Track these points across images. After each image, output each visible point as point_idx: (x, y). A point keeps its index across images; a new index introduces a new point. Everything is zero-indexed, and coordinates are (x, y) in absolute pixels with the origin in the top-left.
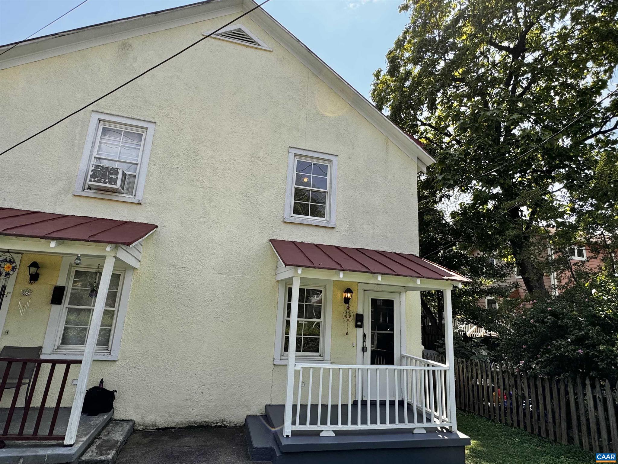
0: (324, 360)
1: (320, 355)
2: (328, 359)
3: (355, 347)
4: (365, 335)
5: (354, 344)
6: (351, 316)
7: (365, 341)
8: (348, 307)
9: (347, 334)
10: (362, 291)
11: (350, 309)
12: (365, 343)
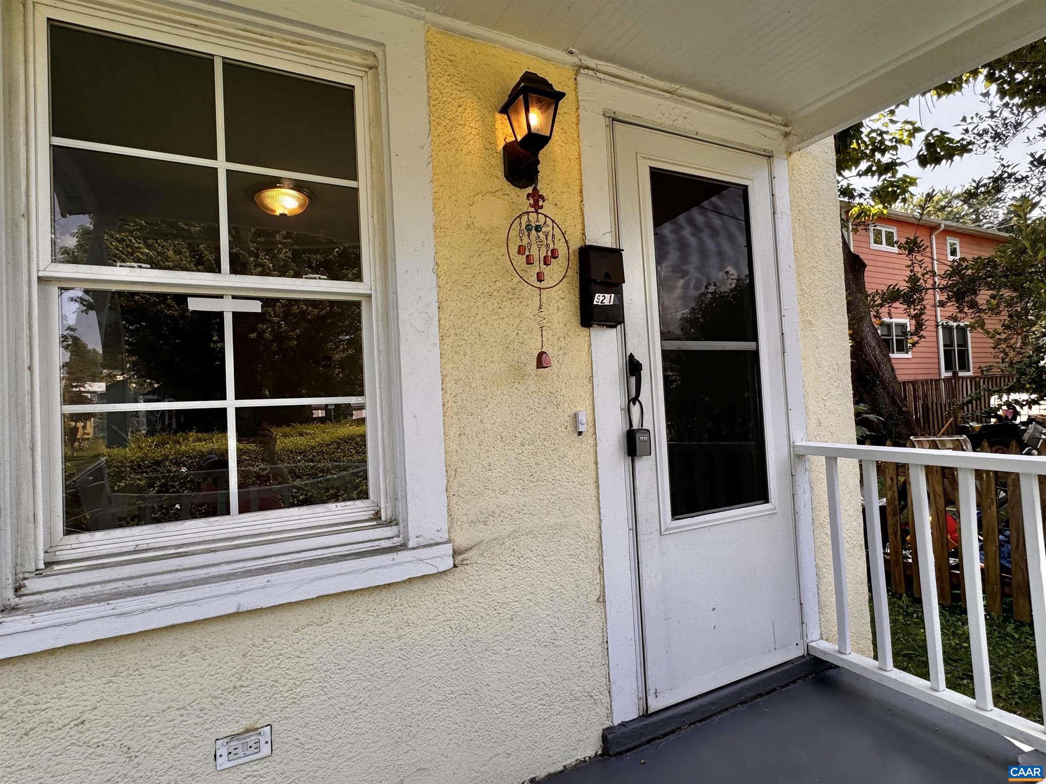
0: (403, 547)
1: (377, 516)
2: (430, 535)
3: (588, 438)
4: (633, 368)
5: (582, 418)
6: (554, 254)
7: (635, 400)
8: (537, 199)
9: (541, 361)
10: (603, 121)
11: (547, 208)
12: (635, 409)
